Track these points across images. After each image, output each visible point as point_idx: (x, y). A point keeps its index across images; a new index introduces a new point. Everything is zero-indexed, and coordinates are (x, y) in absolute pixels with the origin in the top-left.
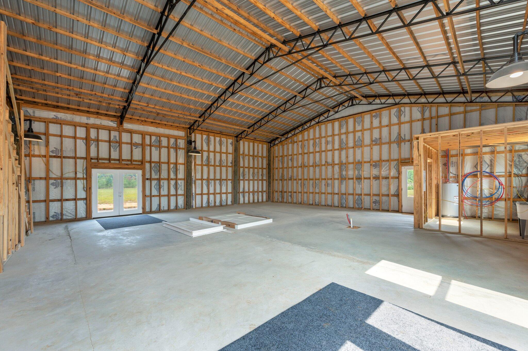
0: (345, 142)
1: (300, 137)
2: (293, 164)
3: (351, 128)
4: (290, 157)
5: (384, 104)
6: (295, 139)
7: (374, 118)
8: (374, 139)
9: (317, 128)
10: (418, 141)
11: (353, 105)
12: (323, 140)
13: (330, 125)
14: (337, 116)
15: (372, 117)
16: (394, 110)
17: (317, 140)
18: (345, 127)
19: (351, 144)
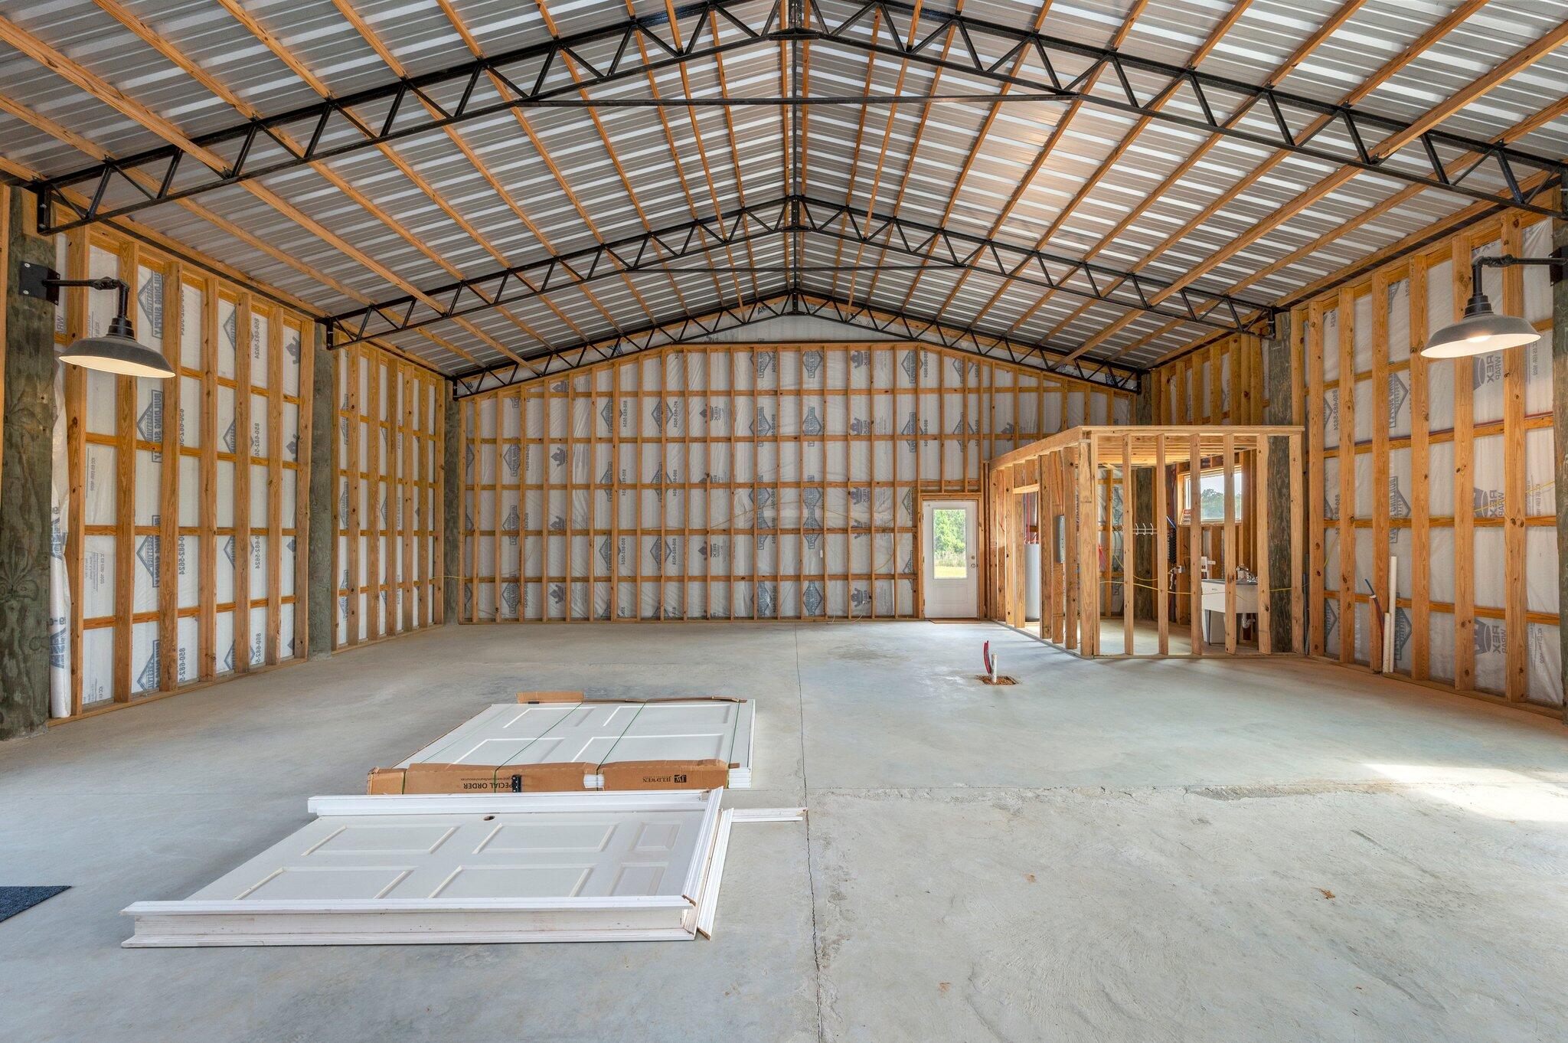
0: (769, 418)
1: (602, 379)
2: (568, 473)
3: (788, 381)
4: (554, 449)
5: (882, 331)
6: (580, 382)
7: (853, 365)
8: (853, 421)
9: (672, 361)
10: (1088, 441)
11: (796, 312)
12: (696, 404)
13: (718, 359)
14: (742, 334)
15: (848, 360)
16: (903, 353)
17: (671, 401)
18: (768, 372)
19: (788, 427)
